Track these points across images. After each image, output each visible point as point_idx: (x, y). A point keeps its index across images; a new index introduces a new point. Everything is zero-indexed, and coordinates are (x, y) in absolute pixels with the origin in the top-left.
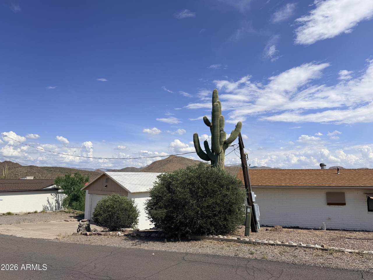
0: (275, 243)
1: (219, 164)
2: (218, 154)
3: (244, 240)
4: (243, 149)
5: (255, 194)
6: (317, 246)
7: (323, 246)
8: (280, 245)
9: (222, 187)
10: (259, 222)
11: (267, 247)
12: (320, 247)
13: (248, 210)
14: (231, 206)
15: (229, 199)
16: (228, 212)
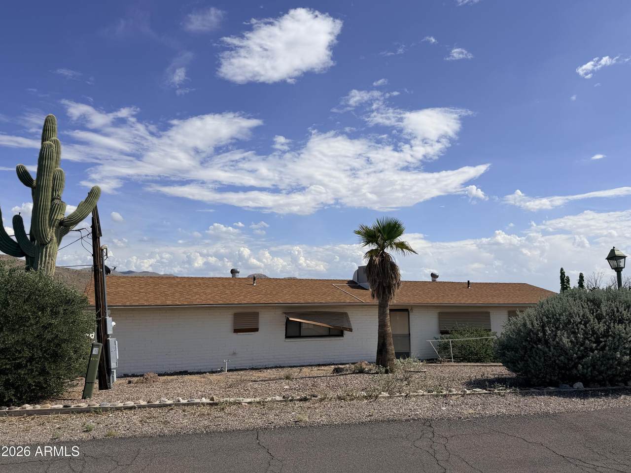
0: (135, 405)
1: (45, 263)
2: (44, 244)
3: (78, 406)
4: (99, 238)
5: (113, 321)
6: (204, 400)
7: (212, 399)
8: (144, 407)
9: (43, 309)
10: (115, 371)
11: (120, 414)
12: (208, 401)
13: (94, 350)
14: (58, 345)
15: (54, 332)
16: (51, 357)
